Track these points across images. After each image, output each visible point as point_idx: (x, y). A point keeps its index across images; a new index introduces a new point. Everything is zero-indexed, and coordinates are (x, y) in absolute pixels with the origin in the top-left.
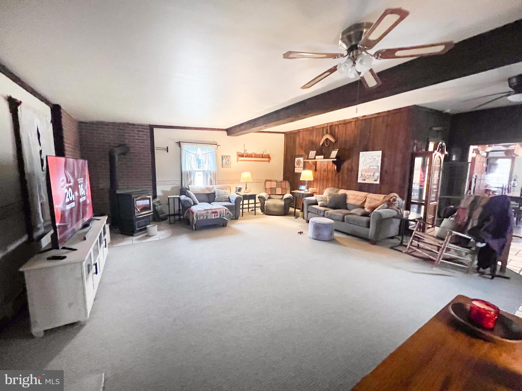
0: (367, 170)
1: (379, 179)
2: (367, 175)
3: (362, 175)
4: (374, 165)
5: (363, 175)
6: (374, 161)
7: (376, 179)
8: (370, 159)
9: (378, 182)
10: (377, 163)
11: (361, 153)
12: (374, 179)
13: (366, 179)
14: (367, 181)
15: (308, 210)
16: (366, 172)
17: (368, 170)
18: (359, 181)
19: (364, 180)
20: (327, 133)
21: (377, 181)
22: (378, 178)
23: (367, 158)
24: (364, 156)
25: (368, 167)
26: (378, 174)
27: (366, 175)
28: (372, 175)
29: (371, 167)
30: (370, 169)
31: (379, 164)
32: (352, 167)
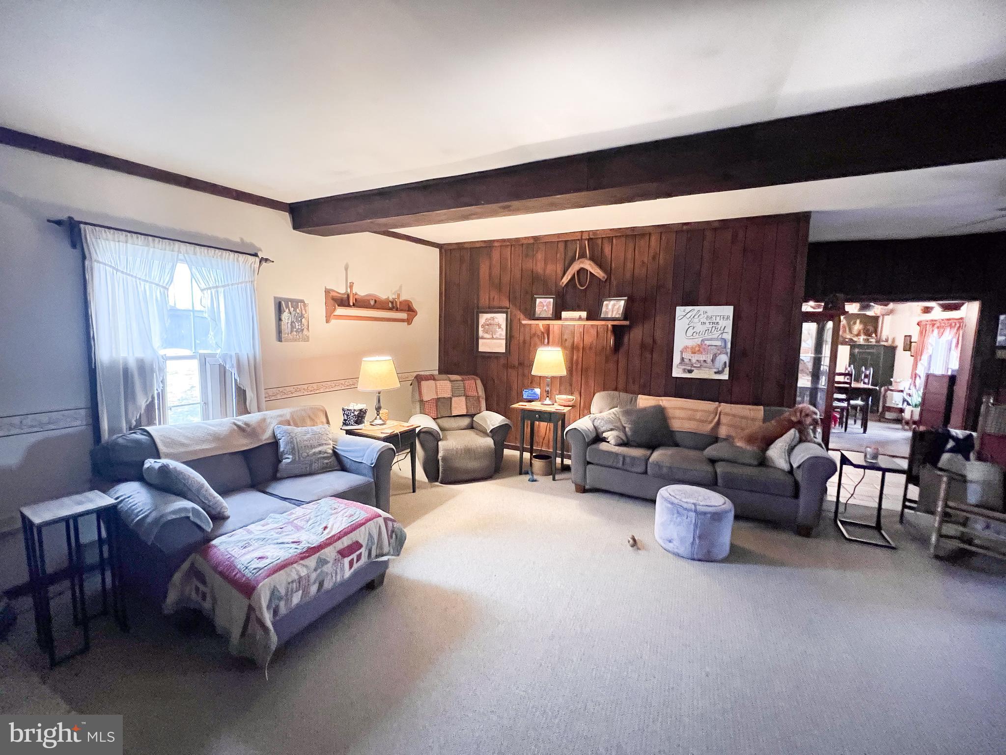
0: (697, 349)
1: (727, 370)
2: (697, 360)
3: (682, 359)
4: (716, 336)
5: (685, 360)
6: (714, 328)
7: (720, 369)
8: (705, 323)
9: (725, 376)
10: (722, 333)
11: (680, 310)
12: (715, 370)
13: (692, 369)
14: (696, 375)
15: (586, 459)
16: (694, 353)
17: (699, 349)
18: (674, 375)
19: (690, 371)
20: (582, 256)
21: (721, 375)
22: (725, 366)
23: (696, 320)
24: (688, 316)
25: (699, 343)
26: (724, 358)
27: (694, 361)
28: (709, 360)
29: (707, 343)
30: (704, 346)
31: (728, 337)
32: (654, 341)
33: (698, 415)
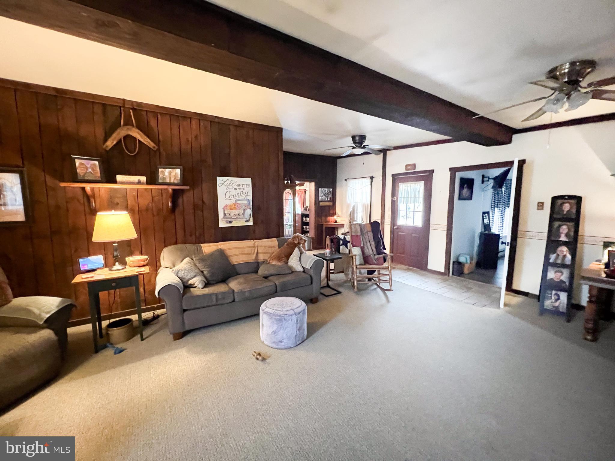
0: (233, 206)
1: (252, 218)
2: (234, 214)
3: (225, 214)
4: (243, 198)
5: (227, 215)
6: (242, 193)
7: (248, 219)
8: (236, 189)
9: (251, 223)
10: (247, 196)
11: (220, 180)
12: (246, 220)
13: (232, 220)
14: (235, 224)
16: (231, 209)
17: (234, 207)
18: (221, 225)
19: (230, 222)
20: (128, 123)
21: (249, 222)
22: (251, 217)
23: (231, 187)
24: (226, 183)
25: (234, 202)
26: (249, 212)
27: (232, 215)
28: (241, 214)
29: (239, 202)
30: (237, 205)
31: (250, 198)
32: (203, 202)
33: (246, 251)
